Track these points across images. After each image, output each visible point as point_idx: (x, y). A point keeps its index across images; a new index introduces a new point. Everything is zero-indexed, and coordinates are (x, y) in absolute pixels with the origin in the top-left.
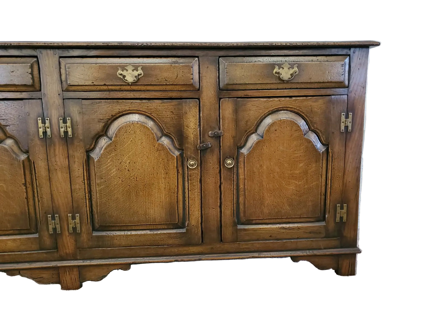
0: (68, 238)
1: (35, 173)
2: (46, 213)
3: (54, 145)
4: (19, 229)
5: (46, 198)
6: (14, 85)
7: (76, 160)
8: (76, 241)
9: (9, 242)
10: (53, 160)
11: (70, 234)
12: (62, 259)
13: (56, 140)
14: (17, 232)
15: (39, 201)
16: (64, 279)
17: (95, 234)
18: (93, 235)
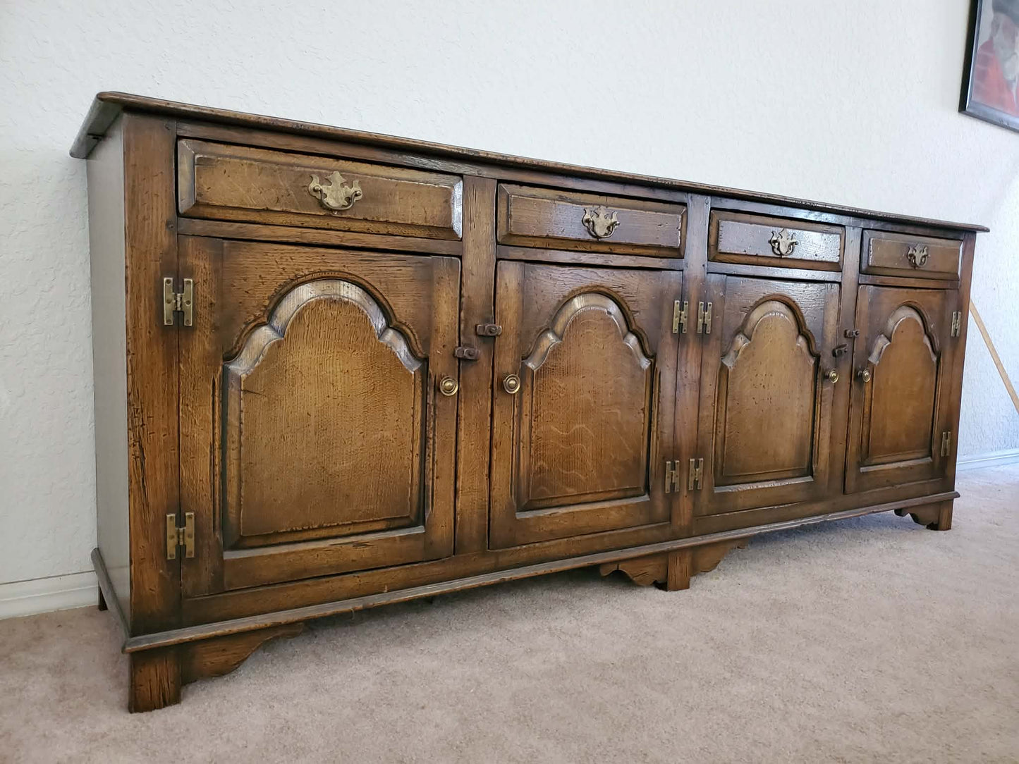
0: (685, 500)
1: (659, 391)
2: (664, 459)
3: (688, 346)
4: (628, 487)
5: (667, 431)
6: (659, 247)
7: (709, 370)
8: (694, 504)
9: (613, 513)
10: (683, 370)
11: (689, 491)
12: (675, 537)
13: (691, 338)
14: (621, 494)
15: (657, 438)
16: (673, 573)
17: (718, 490)
18: (715, 492)
